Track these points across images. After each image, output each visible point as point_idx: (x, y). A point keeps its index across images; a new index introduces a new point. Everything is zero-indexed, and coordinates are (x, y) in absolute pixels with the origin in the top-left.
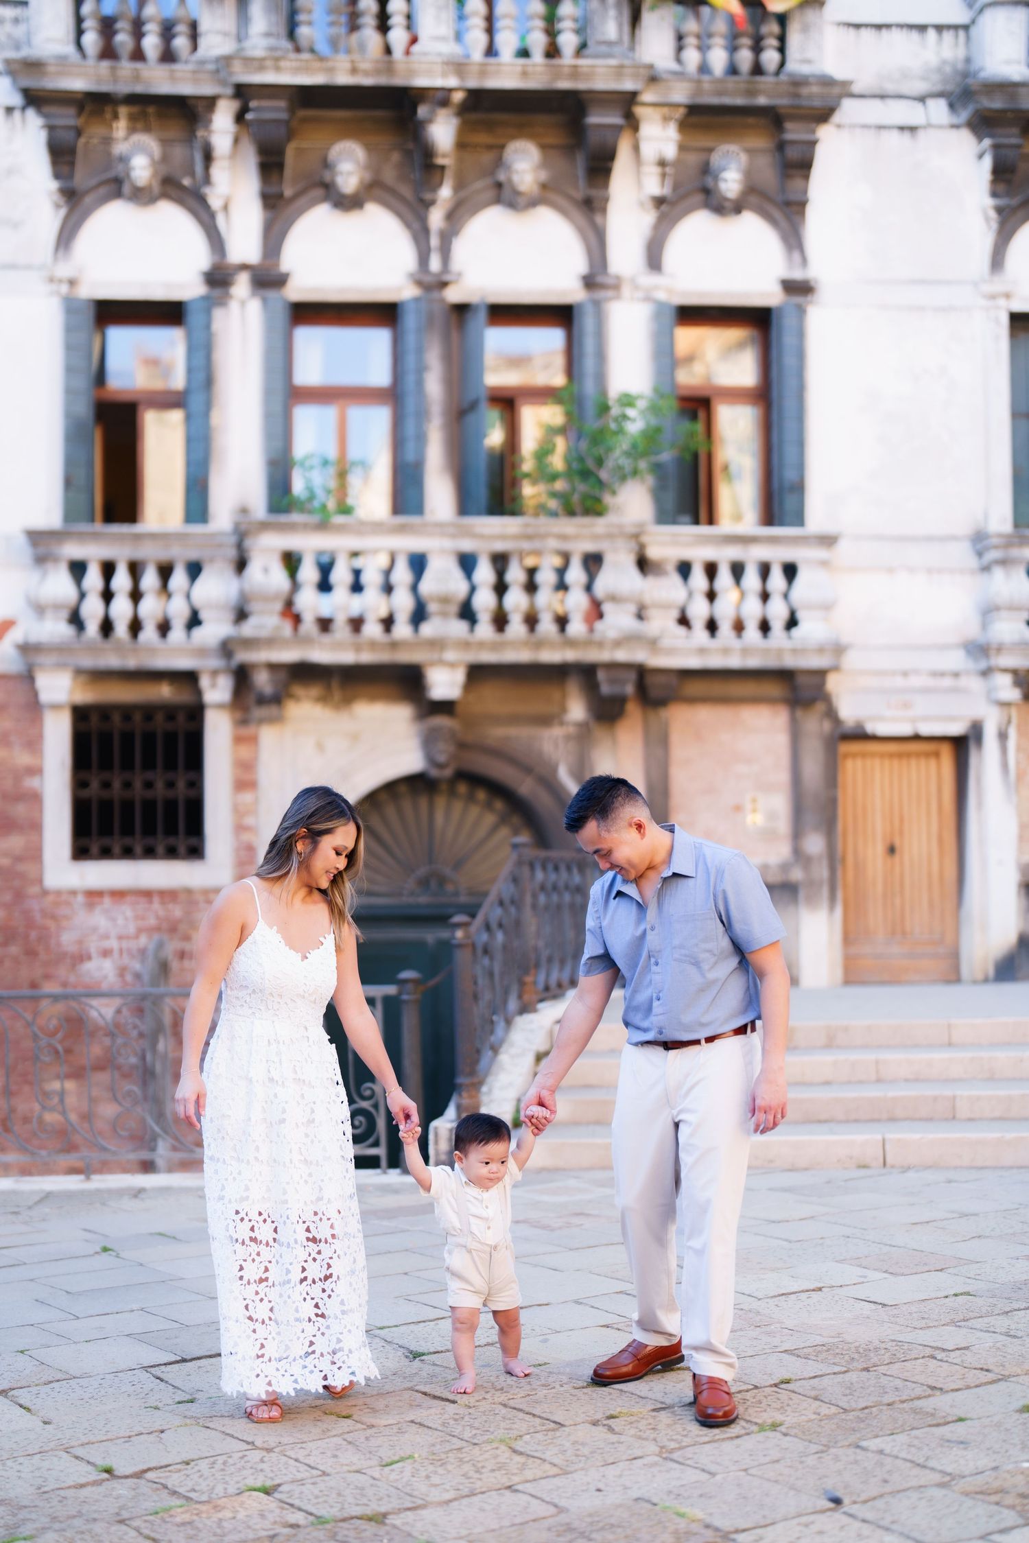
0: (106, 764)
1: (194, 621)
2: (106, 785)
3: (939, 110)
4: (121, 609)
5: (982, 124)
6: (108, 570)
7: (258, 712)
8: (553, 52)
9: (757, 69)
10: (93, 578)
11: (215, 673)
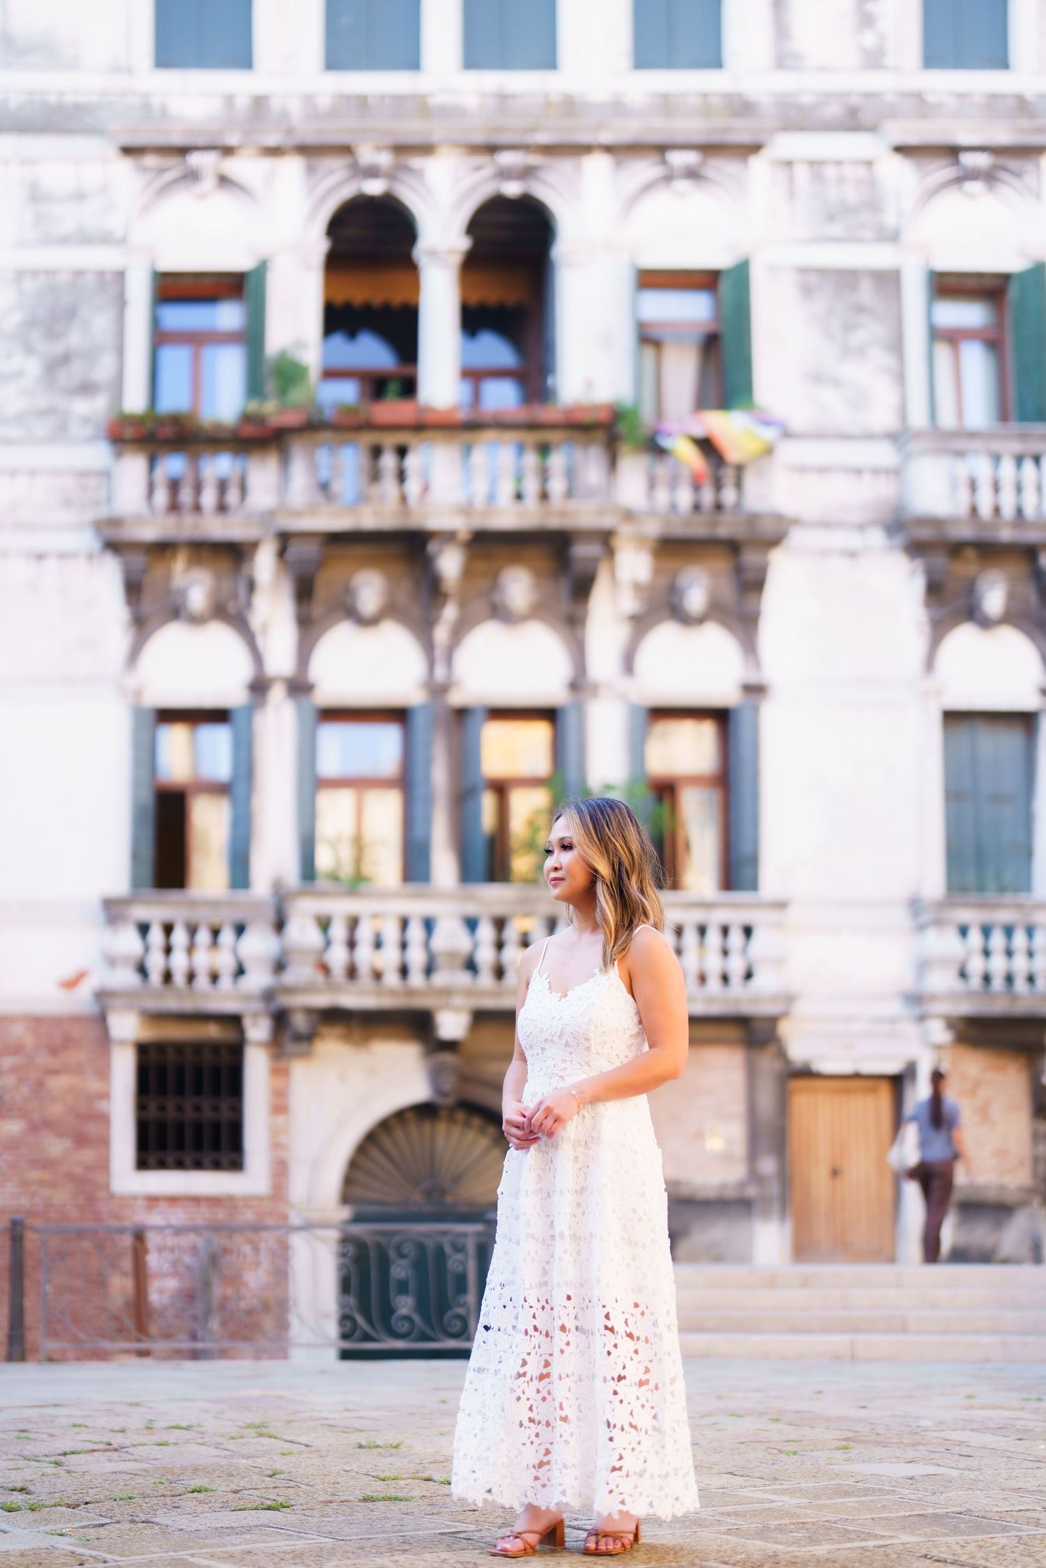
0: (162, 1091)
1: (240, 971)
2: (162, 1108)
3: (876, 537)
4: (179, 962)
5: (916, 549)
6: (168, 929)
7: (290, 1047)
8: (544, 496)
9: (719, 507)
10: (156, 935)
11: (255, 1015)
